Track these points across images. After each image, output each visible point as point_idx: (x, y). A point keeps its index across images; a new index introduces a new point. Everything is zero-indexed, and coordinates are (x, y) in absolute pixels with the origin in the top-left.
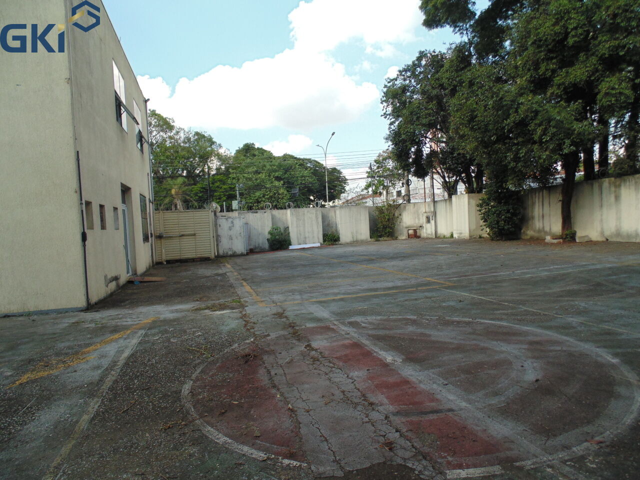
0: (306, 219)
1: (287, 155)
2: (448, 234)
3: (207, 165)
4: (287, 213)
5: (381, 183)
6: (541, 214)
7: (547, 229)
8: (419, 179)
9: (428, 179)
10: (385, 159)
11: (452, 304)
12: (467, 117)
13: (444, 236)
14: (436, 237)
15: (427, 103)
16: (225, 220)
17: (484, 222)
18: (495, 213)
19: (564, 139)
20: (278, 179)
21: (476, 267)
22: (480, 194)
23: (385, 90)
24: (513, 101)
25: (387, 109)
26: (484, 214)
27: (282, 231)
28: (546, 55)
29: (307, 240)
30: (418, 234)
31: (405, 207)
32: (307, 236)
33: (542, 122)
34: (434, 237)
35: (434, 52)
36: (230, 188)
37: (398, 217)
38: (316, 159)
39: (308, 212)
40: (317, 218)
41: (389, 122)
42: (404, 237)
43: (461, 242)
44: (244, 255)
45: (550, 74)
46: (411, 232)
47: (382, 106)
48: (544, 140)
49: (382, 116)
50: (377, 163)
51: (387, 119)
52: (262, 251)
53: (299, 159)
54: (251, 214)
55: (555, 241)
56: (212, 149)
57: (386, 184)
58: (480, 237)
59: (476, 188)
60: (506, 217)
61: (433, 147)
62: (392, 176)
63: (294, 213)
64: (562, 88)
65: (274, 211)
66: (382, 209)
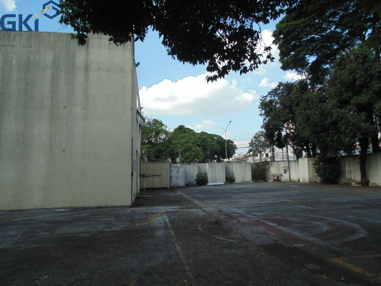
0: (216, 169)
1: (203, 132)
2: (297, 180)
3: (159, 137)
4: (206, 166)
5: (257, 149)
6: (349, 170)
7: (353, 178)
8: (280, 149)
9: (285, 149)
10: (259, 136)
11: (298, 210)
12: (305, 119)
13: (295, 181)
14: (290, 181)
15: (284, 109)
16: (174, 168)
17: (317, 173)
18: (323, 169)
19: (357, 132)
20: (199, 146)
21: (311, 196)
22: (315, 158)
23: (261, 102)
24: (329, 112)
25: (262, 112)
26: (317, 169)
27: (203, 175)
28: (345, 89)
29: (217, 180)
30: (279, 179)
31: (272, 164)
32: (217, 178)
33: (345, 123)
34: (289, 181)
35: (287, 82)
36: (171, 150)
37: (268, 169)
38: (219, 135)
39: (218, 165)
40: (223, 169)
41: (263, 118)
42: (271, 180)
43: (304, 184)
44: (184, 187)
45: (348, 98)
46: (275, 178)
47: (259, 110)
48: (346, 132)
49: (259, 115)
50: (255, 138)
51: (262, 116)
52: (192, 185)
53: (210, 135)
54: (187, 165)
55: (357, 185)
56: (162, 128)
57: (260, 150)
58: (315, 182)
59: (312, 155)
60: (329, 171)
61: (288, 132)
62: (264, 146)
63: (210, 165)
64: (355, 105)
65: (199, 164)
66: (259, 165)
